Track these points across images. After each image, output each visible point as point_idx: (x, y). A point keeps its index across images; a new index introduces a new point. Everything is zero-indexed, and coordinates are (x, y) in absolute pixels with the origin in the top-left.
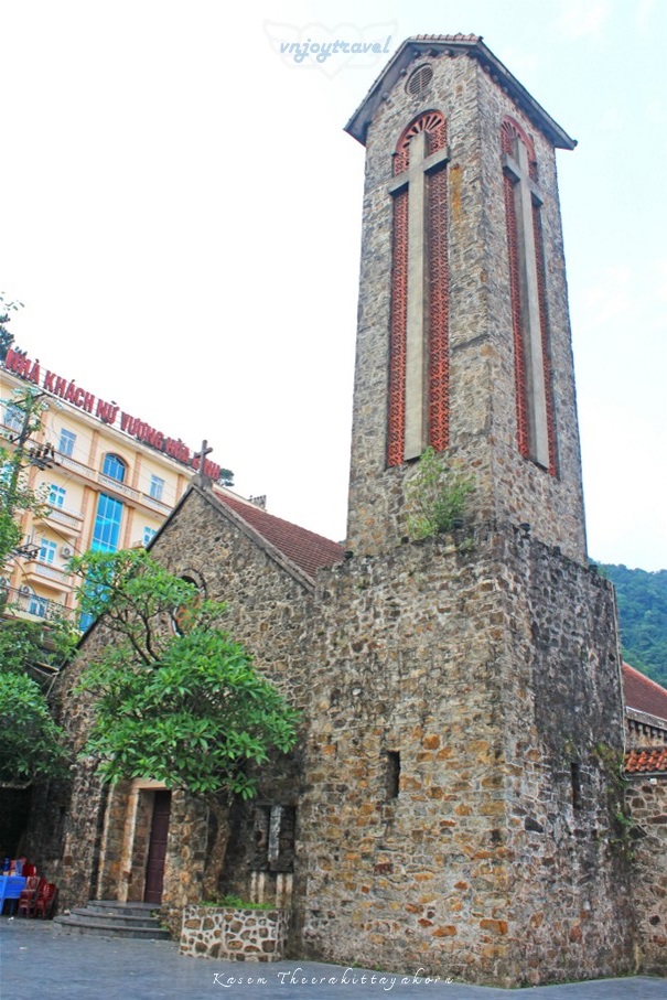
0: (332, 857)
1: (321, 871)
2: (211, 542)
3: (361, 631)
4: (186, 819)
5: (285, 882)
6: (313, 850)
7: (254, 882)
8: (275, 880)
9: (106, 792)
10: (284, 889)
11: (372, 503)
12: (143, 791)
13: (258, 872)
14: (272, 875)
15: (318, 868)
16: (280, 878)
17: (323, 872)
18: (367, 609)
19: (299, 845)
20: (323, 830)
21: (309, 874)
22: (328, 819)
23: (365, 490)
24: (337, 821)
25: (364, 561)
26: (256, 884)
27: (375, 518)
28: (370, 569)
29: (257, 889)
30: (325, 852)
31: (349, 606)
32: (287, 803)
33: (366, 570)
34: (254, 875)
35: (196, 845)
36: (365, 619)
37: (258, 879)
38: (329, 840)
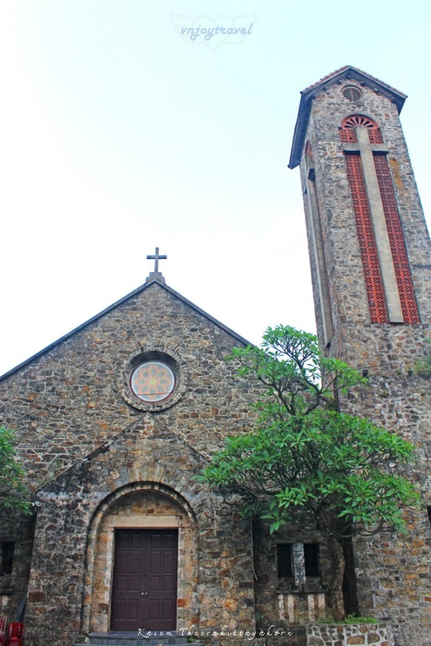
0: (392, 578)
1: (384, 589)
2: (186, 332)
3: (388, 425)
4: (224, 555)
5: (316, 600)
6: (373, 574)
7: (281, 604)
8: (306, 599)
10: (316, 607)
11: (365, 342)
13: (286, 595)
14: (302, 595)
15: (381, 587)
16: (310, 598)
17: (387, 590)
18: (390, 411)
19: (358, 572)
20: (380, 559)
21: (373, 592)
22: (383, 552)
23: (356, 332)
24: (392, 553)
25: (382, 379)
26: (285, 604)
27: (369, 352)
28: (387, 385)
29: (285, 607)
30: (385, 575)
31: (374, 407)
32: (309, 541)
33: (384, 385)
34: (281, 597)
35: (240, 575)
36: (390, 418)
37: (285, 600)
38: (387, 566)
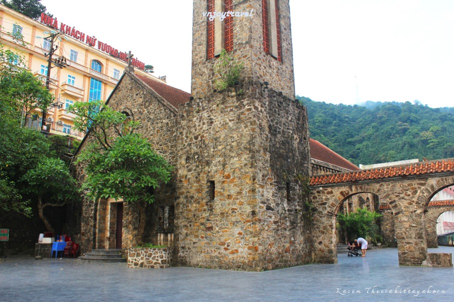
0: (188, 225)
1: (184, 231)
2: (135, 96)
3: (197, 131)
4: (130, 214)
5: (171, 236)
6: (181, 223)
7: (159, 237)
8: (167, 236)
9: (96, 205)
10: (171, 240)
11: (201, 75)
12: (112, 204)
13: (161, 233)
14: (166, 234)
15: (183, 230)
16: (169, 235)
17: (185, 231)
18: (200, 121)
19: (175, 222)
20: (185, 214)
21: (180, 233)
22: (187, 210)
23: (198, 70)
24: (190, 211)
25: (198, 101)
26: (160, 238)
27: (203, 82)
28: (200, 104)
29: (160, 240)
30: (186, 223)
31: (192, 120)
32: (171, 205)
33: (199, 104)
34: (159, 234)
35: (134, 224)
36: (199, 125)
37: (160, 236)
38: (187, 219)
